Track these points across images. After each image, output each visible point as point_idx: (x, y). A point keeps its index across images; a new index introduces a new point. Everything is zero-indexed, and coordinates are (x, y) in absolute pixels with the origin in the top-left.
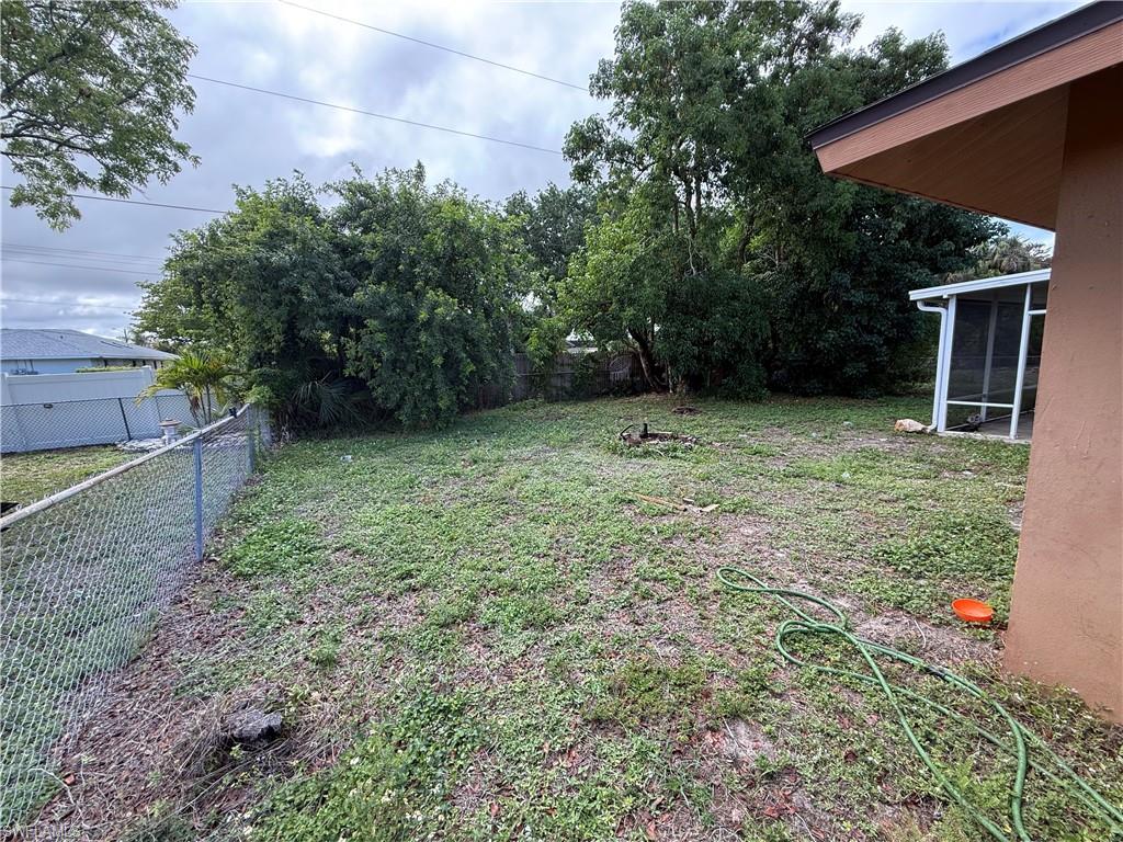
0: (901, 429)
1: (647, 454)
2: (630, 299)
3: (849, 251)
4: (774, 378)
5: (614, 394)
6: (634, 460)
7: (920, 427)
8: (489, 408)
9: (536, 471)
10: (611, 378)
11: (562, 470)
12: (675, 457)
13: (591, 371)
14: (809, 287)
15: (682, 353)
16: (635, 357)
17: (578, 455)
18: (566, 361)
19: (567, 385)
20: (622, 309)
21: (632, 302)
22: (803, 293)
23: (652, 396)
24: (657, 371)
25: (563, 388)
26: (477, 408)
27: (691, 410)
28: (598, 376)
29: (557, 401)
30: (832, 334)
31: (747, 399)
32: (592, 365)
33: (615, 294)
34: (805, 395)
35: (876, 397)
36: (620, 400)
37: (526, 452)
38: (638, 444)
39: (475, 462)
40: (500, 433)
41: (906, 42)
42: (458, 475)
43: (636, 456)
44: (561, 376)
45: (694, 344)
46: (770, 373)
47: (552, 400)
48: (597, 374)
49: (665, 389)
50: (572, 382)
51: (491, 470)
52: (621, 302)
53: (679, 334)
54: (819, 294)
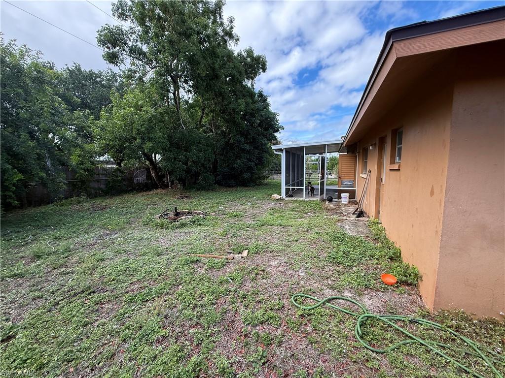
0: (274, 198)
1: (183, 225)
2: (149, 137)
3: (243, 128)
4: (217, 180)
5: (136, 190)
6: (176, 230)
7: (279, 197)
8: (35, 206)
9: (109, 253)
10: (135, 182)
11: (131, 247)
12: (200, 225)
13: (119, 178)
14: (229, 141)
15: (177, 168)
16: (148, 170)
17: (136, 234)
18: (101, 172)
19: (103, 186)
20: (143, 142)
21: (150, 139)
22: (227, 143)
23: (159, 191)
24: (160, 178)
25: (100, 189)
26: (22, 207)
27: (187, 197)
28: (124, 180)
29: (96, 197)
30: (239, 161)
31: (209, 190)
32: (120, 174)
33: (138, 134)
34: (230, 187)
35: (254, 186)
36: (141, 194)
37: (91, 238)
38: (174, 220)
39: (39, 257)
40: (57, 225)
41: (256, 54)
42: (21, 276)
43: (177, 228)
44: (98, 181)
45: (183, 164)
46: (216, 177)
47: (92, 196)
48: (123, 179)
49: (166, 186)
50: (107, 185)
51: (62, 261)
52: (143, 139)
53: (175, 159)
54: (233, 144)
